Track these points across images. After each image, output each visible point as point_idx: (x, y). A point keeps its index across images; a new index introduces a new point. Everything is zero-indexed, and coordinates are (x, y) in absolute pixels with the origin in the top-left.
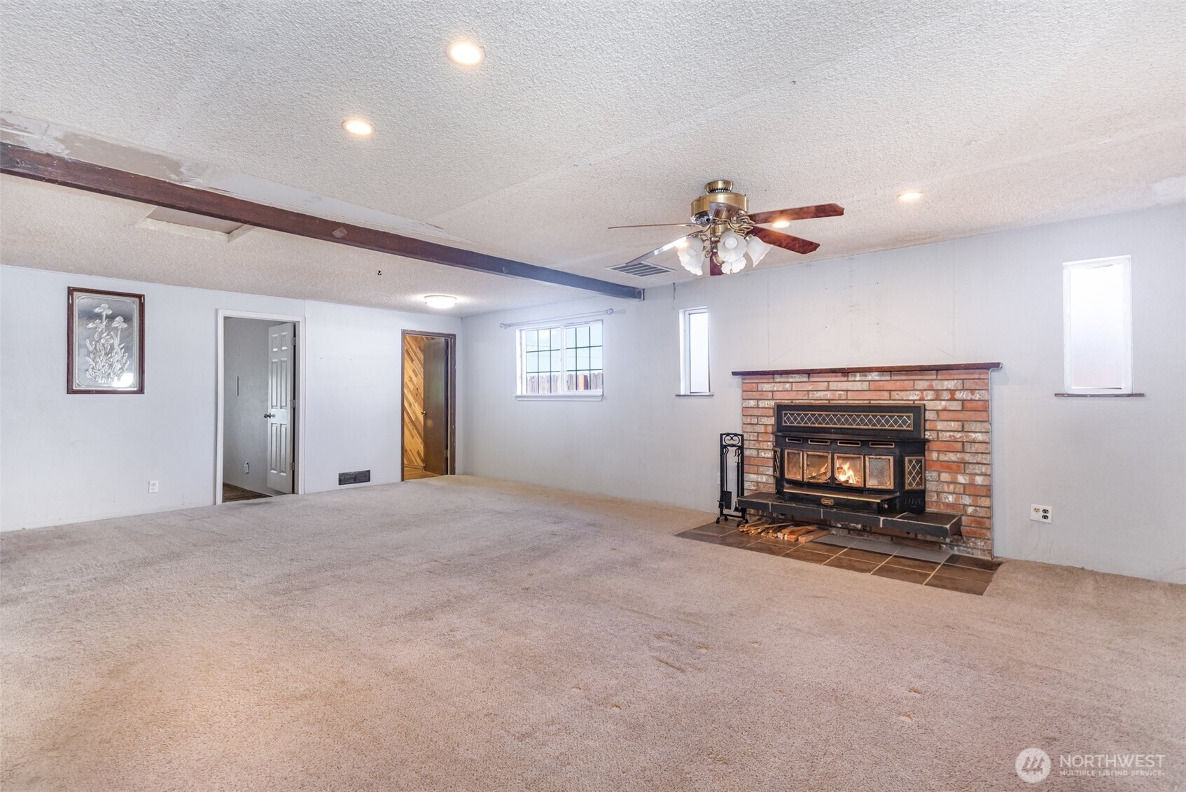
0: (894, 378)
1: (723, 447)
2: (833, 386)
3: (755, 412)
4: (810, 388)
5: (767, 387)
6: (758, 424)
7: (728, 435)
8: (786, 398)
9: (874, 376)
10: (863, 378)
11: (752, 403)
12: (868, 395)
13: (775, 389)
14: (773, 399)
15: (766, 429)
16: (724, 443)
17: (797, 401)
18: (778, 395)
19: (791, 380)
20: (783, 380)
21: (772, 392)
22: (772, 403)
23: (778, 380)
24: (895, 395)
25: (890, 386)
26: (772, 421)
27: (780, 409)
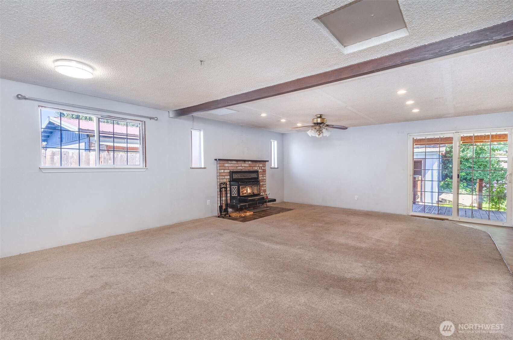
0: (253, 163)
1: (221, 188)
2: (243, 165)
3: (224, 174)
4: (237, 166)
5: (226, 165)
6: (224, 179)
7: (222, 183)
8: (232, 169)
9: (250, 163)
10: (248, 163)
11: (222, 171)
12: (249, 168)
13: (229, 166)
14: (228, 169)
15: (226, 180)
16: (221, 187)
17: (234, 170)
18: (230, 168)
19: (233, 163)
20: (231, 163)
21: (228, 167)
22: (229, 171)
23: (230, 163)
24: (254, 168)
25: (252, 165)
26: (229, 177)
27: (232, 173)
